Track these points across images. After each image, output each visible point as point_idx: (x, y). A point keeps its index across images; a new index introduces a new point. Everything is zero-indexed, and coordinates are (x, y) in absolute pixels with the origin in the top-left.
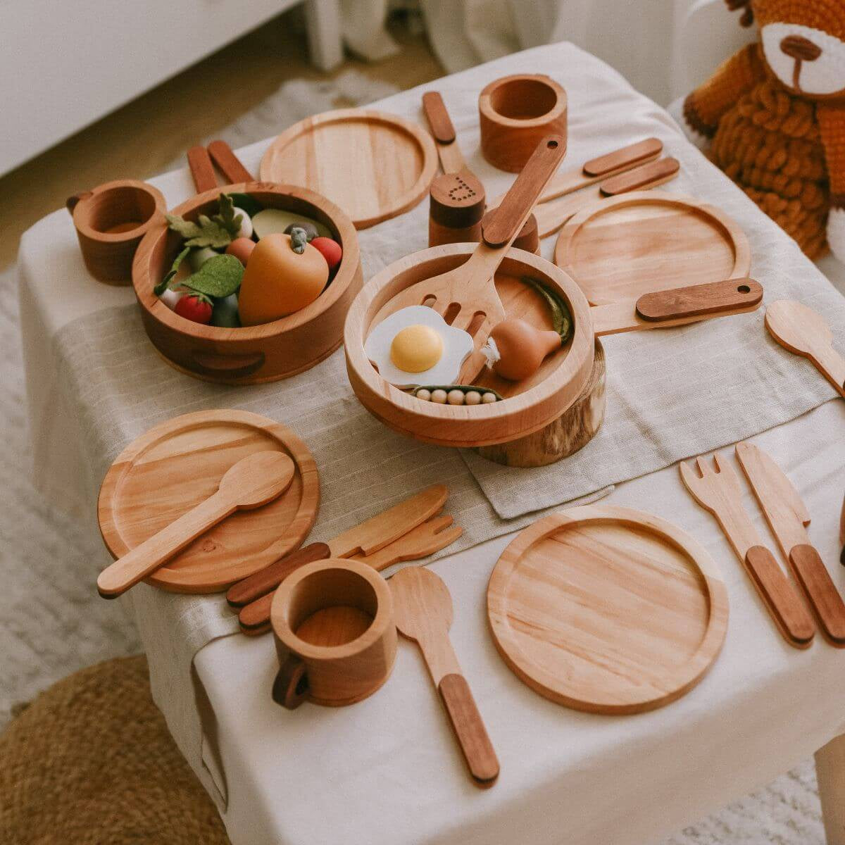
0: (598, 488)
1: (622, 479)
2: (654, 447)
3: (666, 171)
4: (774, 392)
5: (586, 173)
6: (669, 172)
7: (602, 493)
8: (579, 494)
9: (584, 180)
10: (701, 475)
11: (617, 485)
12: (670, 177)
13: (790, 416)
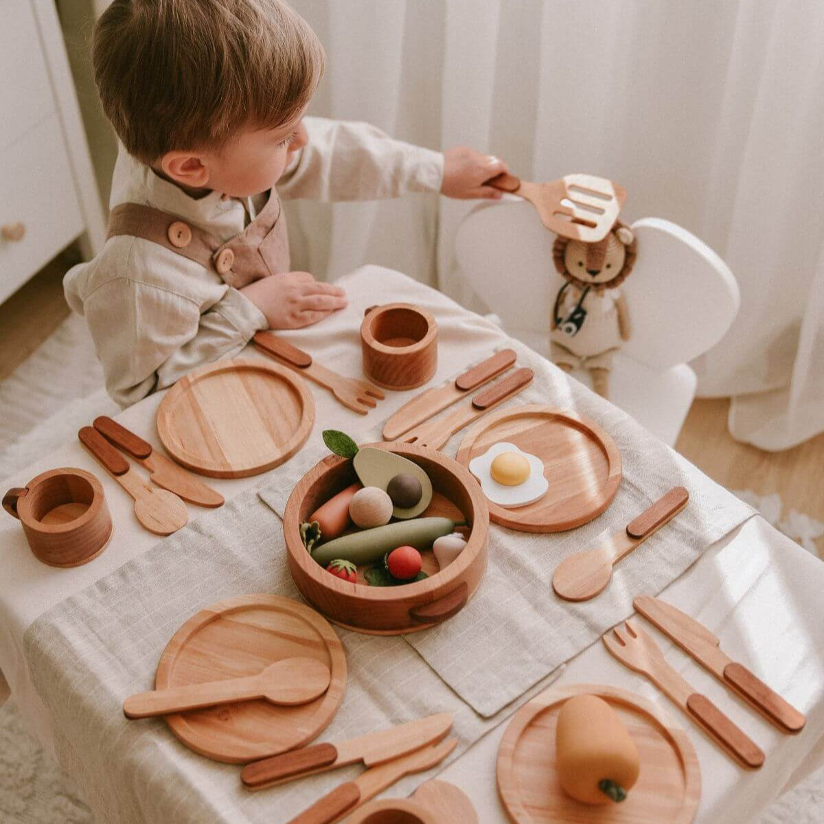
0: (553, 669)
1: (569, 657)
2: (583, 623)
3: (523, 380)
4: (660, 554)
5: (458, 388)
6: (525, 380)
7: (557, 673)
8: (538, 678)
9: (457, 395)
10: (623, 644)
11: (567, 662)
12: (526, 385)
13: (679, 572)
